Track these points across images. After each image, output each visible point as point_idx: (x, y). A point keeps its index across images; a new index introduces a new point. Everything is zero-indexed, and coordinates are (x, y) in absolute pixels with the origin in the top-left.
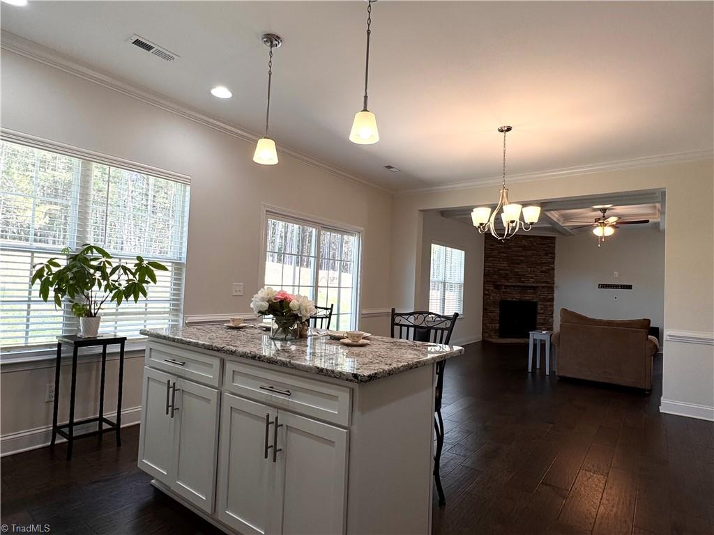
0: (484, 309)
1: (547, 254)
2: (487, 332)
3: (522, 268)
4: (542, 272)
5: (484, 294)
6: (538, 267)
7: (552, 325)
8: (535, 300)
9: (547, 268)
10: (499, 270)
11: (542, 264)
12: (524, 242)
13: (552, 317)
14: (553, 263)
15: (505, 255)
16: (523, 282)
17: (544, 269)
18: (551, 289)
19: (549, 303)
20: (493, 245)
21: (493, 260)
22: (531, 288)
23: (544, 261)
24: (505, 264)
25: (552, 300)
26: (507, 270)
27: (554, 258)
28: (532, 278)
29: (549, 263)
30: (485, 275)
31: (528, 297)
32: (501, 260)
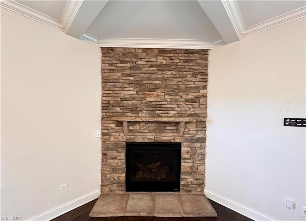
0: (104, 154)
1: (195, 75)
2: (106, 186)
3: (157, 96)
4: (187, 101)
5: (103, 134)
6: (181, 93)
7: (204, 174)
8: (177, 141)
9: (196, 94)
10: (123, 99)
11: (187, 90)
12: (161, 60)
13: (204, 164)
14: (205, 88)
15: (132, 78)
16: (159, 116)
17: (191, 96)
18: (202, 124)
19: (198, 145)
20: (112, 65)
21: (115, 86)
22: (170, 123)
23: (191, 85)
24: (132, 92)
25: (203, 140)
26: (134, 99)
27: (206, 81)
28: (173, 109)
29: (198, 88)
30: (103, 108)
31: (168, 136)
32: (126, 86)
